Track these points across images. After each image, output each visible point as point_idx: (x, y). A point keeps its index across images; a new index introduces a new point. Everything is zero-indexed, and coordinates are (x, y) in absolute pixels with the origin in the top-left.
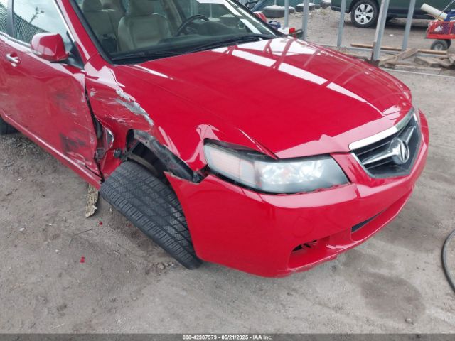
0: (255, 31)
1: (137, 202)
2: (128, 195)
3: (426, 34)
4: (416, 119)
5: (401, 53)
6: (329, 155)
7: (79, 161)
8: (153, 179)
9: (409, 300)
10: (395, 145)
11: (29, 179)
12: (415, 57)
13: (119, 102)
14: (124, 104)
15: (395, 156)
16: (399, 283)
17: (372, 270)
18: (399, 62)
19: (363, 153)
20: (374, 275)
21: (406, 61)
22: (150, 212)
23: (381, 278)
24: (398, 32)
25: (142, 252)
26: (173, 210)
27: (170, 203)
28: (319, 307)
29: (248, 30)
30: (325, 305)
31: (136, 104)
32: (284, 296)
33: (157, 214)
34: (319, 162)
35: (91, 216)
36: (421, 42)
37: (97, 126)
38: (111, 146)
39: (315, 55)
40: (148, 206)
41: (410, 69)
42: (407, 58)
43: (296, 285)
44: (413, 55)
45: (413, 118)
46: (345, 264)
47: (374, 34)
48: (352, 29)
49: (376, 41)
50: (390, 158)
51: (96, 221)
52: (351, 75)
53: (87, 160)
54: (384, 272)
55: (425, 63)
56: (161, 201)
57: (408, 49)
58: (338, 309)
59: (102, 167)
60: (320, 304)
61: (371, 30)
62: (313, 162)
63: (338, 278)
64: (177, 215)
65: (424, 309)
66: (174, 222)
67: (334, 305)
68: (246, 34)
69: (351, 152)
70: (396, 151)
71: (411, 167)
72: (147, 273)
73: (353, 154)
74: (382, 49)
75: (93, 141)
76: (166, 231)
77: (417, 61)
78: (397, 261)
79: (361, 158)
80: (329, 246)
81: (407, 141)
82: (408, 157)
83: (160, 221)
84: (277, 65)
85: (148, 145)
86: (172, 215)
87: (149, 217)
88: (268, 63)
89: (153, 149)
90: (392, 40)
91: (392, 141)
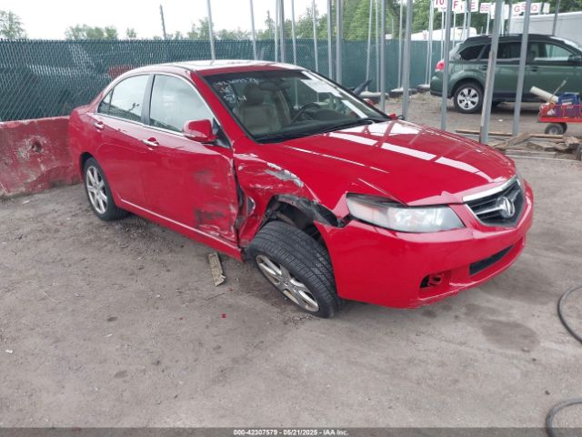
0: (363, 116)
1: (288, 248)
2: (281, 243)
3: (538, 117)
4: (519, 184)
5: (512, 138)
6: (446, 205)
7: (212, 232)
8: (299, 231)
9: (525, 337)
10: (501, 202)
11: (149, 258)
12: (528, 142)
13: (268, 172)
14: (272, 173)
15: (501, 210)
16: (516, 326)
17: (490, 318)
18: (510, 147)
19: (475, 205)
20: (493, 321)
21: (517, 146)
22: (299, 256)
23: (500, 323)
24: (508, 117)
25: (276, 310)
26: (318, 255)
27: (315, 249)
28: (445, 343)
29: (357, 116)
30: (450, 341)
31: (287, 172)
32: (413, 336)
33: (306, 258)
34: (440, 210)
35: (221, 284)
36: (534, 127)
37: (240, 196)
38: (252, 212)
39: (420, 135)
40: (299, 252)
41: (522, 154)
42: (519, 143)
43: (423, 329)
44: (525, 140)
45: (516, 182)
46: (466, 314)
47: (480, 119)
48: (456, 115)
49: (482, 125)
50: (497, 212)
51: (226, 288)
52: (461, 153)
53: (222, 229)
54: (503, 319)
55: (538, 148)
56: (308, 248)
57: (519, 134)
58: (462, 344)
59: (241, 232)
60: (446, 341)
61: (477, 116)
62: (434, 210)
63: (460, 324)
64: (321, 259)
65: (539, 342)
66: (319, 265)
67: (458, 341)
68: (354, 119)
69: (465, 203)
70: (502, 207)
71: (517, 221)
72: (285, 323)
73: (466, 205)
74: (490, 134)
75: (234, 210)
76: (313, 272)
77: (530, 146)
78: (514, 311)
79: (474, 209)
80: (451, 284)
81: (512, 200)
82: (514, 211)
83: (308, 263)
84: (380, 144)
85: (294, 204)
86: (317, 258)
87: (300, 260)
88: (371, 142)
89: (300, 207)
90: (501, 125)
91: (499, 199)
